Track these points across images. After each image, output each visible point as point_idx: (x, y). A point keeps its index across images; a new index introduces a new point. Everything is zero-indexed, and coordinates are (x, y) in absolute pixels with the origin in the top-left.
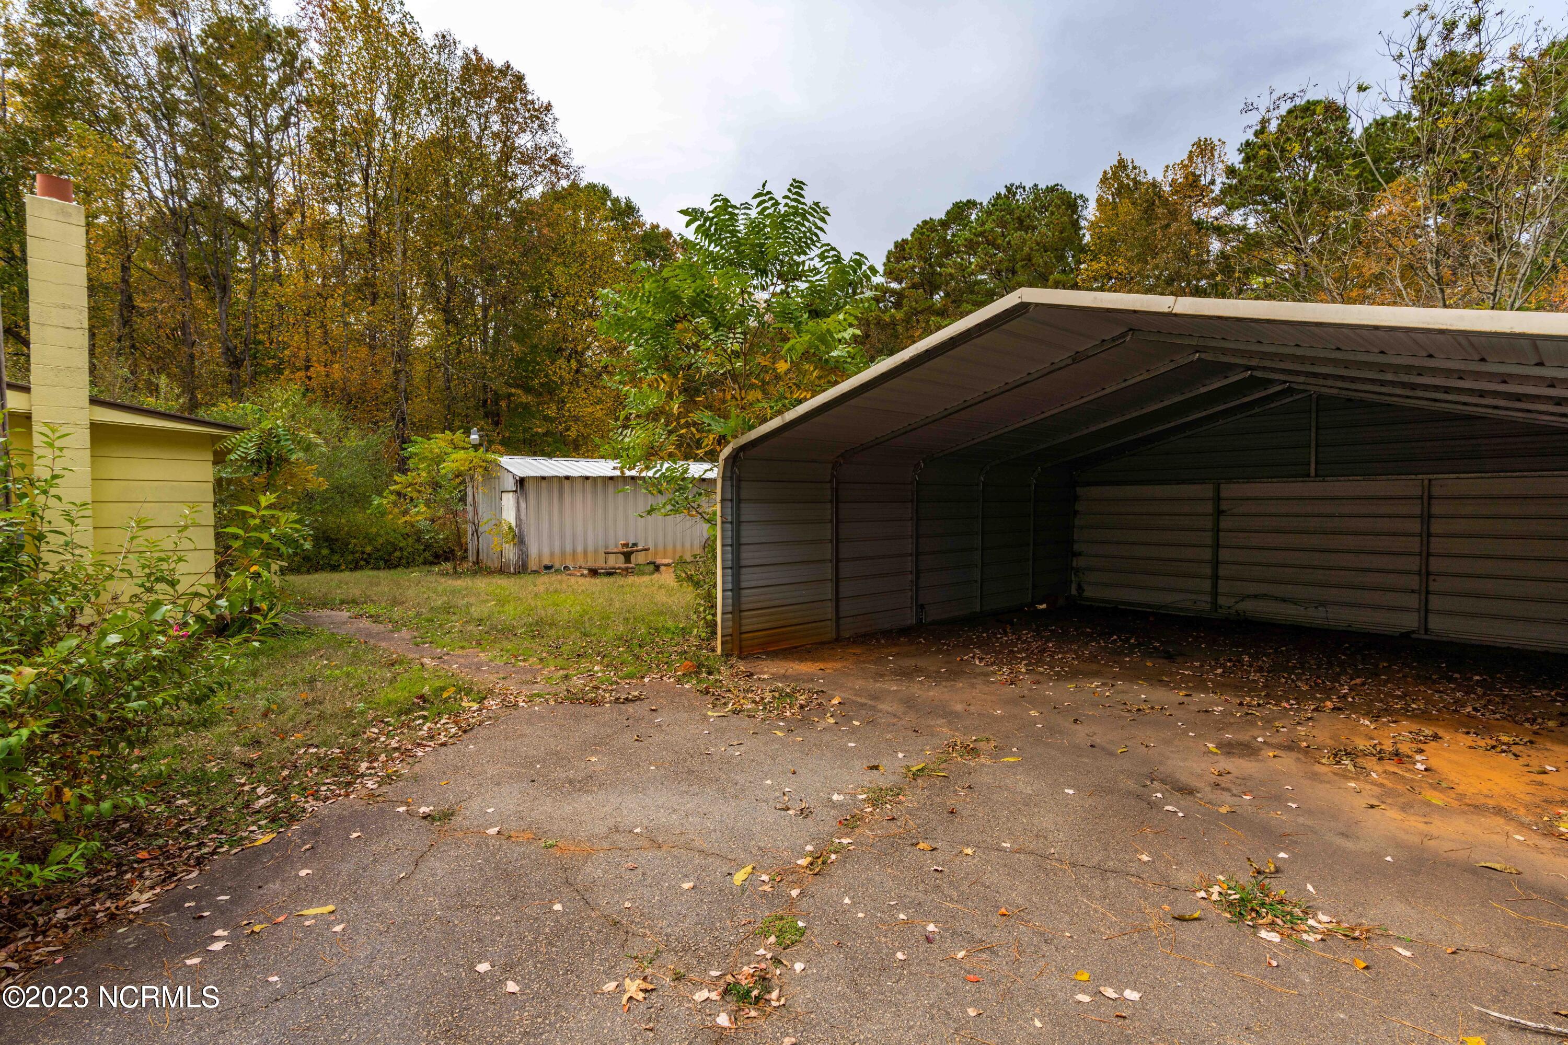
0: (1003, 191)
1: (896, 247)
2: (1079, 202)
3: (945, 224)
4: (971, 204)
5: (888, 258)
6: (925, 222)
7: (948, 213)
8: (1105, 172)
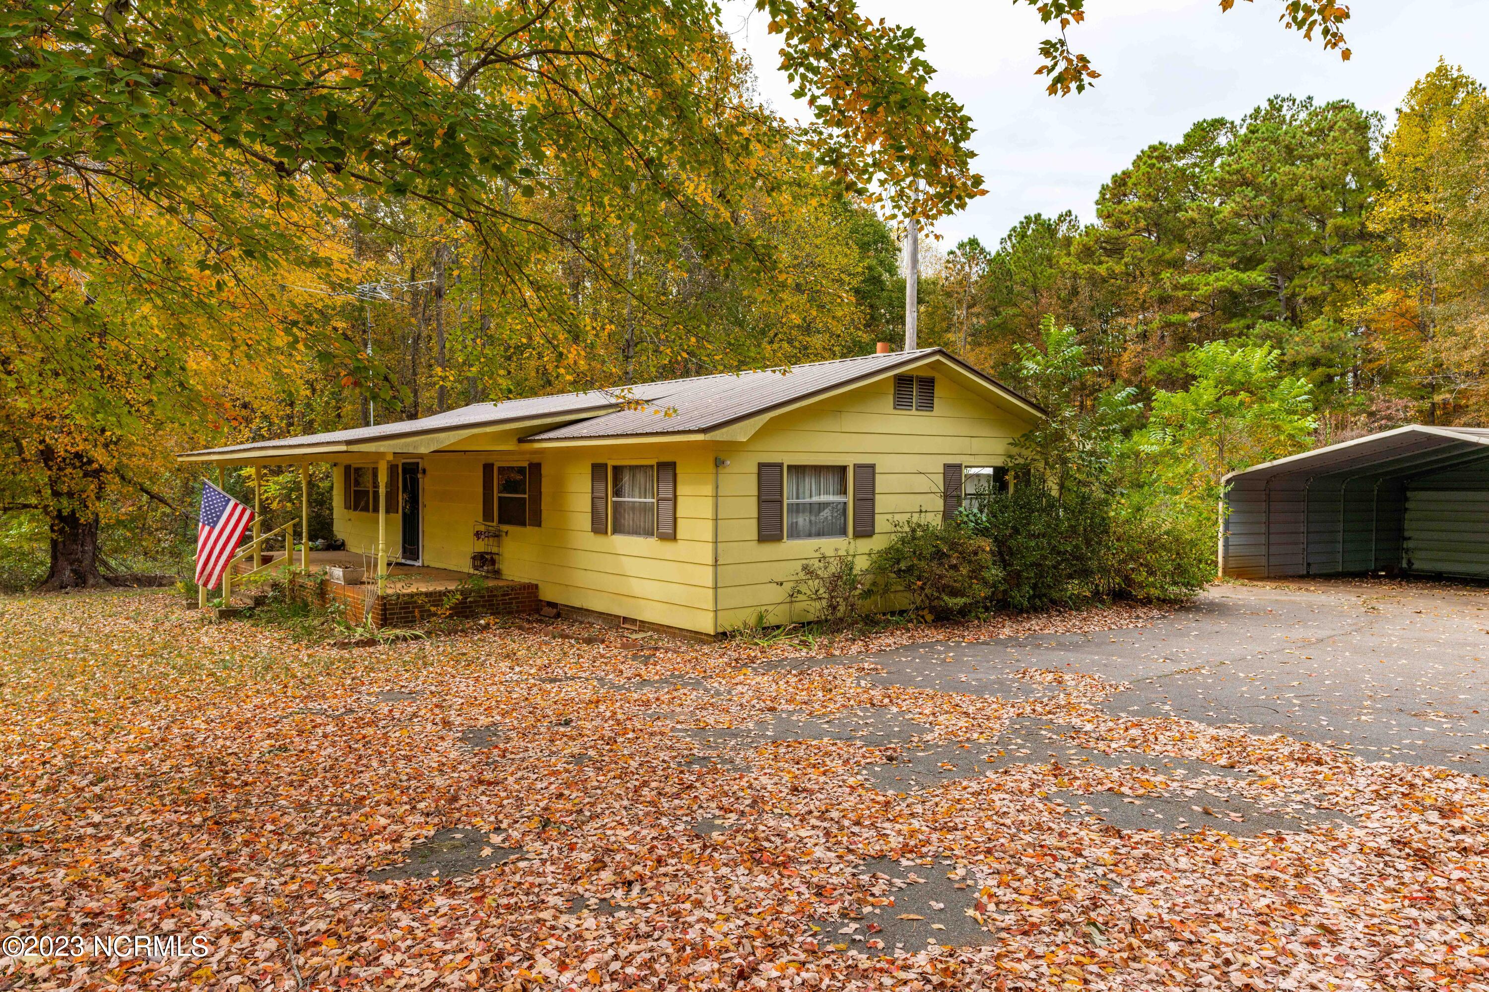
0: (1265, 106)
1: (1115, 182)
2: (1373, 121)
3: (1182, 151)
4: (1218, 123)
5: (1103, 195)
6: (1153, 148)
7: (1187, 137)
8: (1418, 82)
